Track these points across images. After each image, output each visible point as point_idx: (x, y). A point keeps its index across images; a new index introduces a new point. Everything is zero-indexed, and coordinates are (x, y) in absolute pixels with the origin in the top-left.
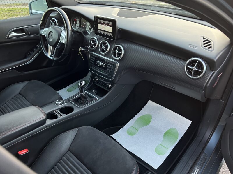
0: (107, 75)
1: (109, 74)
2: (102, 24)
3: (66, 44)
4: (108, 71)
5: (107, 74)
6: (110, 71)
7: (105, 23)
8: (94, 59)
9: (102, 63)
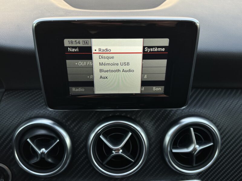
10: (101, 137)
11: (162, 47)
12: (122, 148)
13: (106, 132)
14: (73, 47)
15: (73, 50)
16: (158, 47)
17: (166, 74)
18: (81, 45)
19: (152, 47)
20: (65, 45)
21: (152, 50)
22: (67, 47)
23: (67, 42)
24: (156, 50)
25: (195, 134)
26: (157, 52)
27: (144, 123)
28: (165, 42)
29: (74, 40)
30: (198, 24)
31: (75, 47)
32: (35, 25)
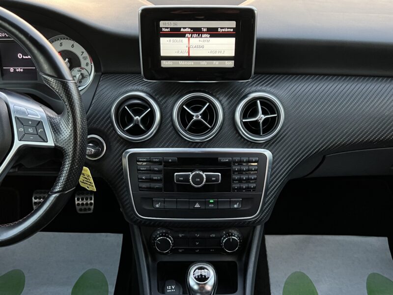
0: (236, 206)
1: (245, 200)
2: (183, 35)
3: (70, 150)
4: (240, 189)
5: (235, 202)
6: (248, 189)
7: (197, 31)
8: (159, 172)
9: (204, 171)
10: (184, 106)
11: (231, 28)
12: (200, 115)
13: (188, 103)
14: (166, 28)
15: (166, 30)
16: (228, 28)
17: (235, 50)
18: (172, 26)
19: (224, 28)
20: (161, 26)
21: (223, 30)
22: (162, 28)
23: (163, 24)
24: (227, 30)
25: (261, 107)
26: (227, 32)
27: (221, 100)
28: (233, 24)
29: (167, 22)
30: (256, 12)
31: (168, 28)
32: (140, 12)
